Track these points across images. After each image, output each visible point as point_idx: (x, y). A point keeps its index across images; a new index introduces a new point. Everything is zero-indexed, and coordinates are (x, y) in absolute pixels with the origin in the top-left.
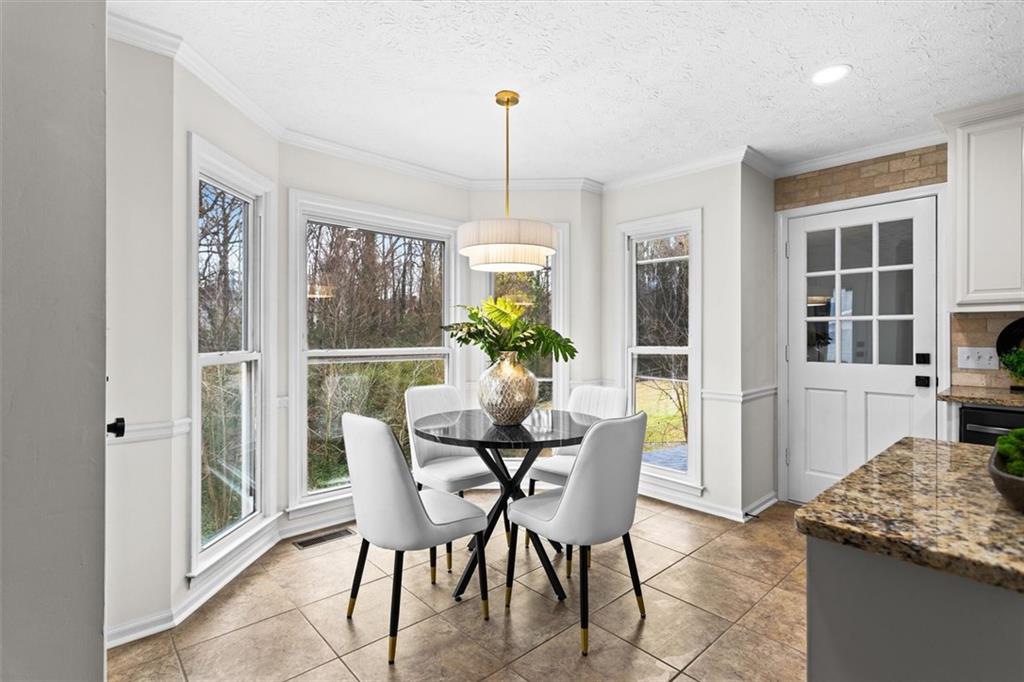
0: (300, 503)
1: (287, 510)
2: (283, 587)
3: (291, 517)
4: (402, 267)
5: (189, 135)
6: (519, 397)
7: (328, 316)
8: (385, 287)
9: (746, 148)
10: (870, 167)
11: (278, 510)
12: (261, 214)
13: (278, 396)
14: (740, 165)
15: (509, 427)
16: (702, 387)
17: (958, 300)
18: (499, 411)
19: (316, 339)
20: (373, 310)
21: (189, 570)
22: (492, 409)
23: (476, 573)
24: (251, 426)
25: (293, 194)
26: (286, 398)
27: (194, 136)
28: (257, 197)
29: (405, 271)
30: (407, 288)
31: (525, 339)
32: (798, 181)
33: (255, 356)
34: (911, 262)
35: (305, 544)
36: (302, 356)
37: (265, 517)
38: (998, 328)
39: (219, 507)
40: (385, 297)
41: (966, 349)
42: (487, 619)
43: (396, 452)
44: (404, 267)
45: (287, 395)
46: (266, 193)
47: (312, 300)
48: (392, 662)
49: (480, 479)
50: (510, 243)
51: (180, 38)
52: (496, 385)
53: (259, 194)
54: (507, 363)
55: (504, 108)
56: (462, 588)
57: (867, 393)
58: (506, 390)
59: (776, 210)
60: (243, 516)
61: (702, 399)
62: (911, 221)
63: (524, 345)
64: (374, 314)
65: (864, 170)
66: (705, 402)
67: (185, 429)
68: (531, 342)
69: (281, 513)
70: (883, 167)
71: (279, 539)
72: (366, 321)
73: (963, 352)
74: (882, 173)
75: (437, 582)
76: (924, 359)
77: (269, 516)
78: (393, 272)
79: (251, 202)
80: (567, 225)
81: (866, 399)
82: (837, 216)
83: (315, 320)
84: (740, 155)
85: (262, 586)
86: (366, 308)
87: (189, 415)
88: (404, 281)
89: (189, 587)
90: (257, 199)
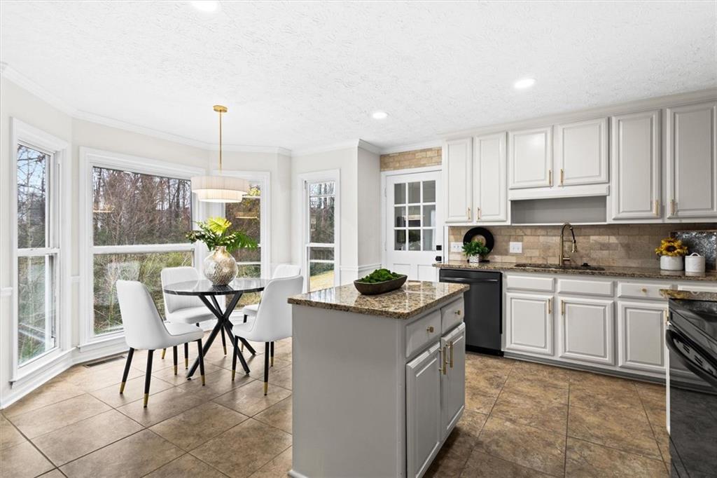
0: (88, 342)
1: (79, 346)
2: (78, 385)
3: (81, 350)
4: (176, 186)
5: (11, 119)
6: (226, 270)
7: (111, 222)
8: (162, 200)
9: (358, 140)
10: (419, 154)
11: (72, 346)
12: (60, 162)
13: (73, 275)
14: (357, 148)
15: (220, 286)
16: (340, 264)
17: (446, 220)
18: (214, 278)
19: (99, 238)
20: (150, 219)
21: (12, 378)
22: (210, 277)
23: (199, 368)
24: (52, 294)
25: (82, 150)
26: (78, 277)
27: (15, 119)
28: (56, 152)
29: (179, 188)
30: (181, 201)
31: (230, 239)
32: (390, 157)
33: (56, 250)
34: (435, 201)
35: (91, 365)
36: (90, 250)
37: (62, 350)
38: (464, 233)
39: (29, 347)
40: (162, 208)
41: (454, 243)
42: (204, 385)
43: (148, 298)
44: (178, 186)
45: (78, 275)
46: (63, 150)
47: (96, 214)
48: (145, 407)
49: (205, 317)
50: (219, 189)
51: (6, 64)
52: (213, 264)
53: (58, 150)
54: (220, 252)
55: (219, 113)
56: (192, 373)
57: (418, 265)
58: (218, 266)
59: (381, 171)
60: (46, 350)
61: (340, 271)
62: (434, 181)
63: (229, 242)
64: (151, 221)
65: (417, 154)
66: (342, 273)
67: (9, 294)
68: (233, 241)
69: (75, 348)
70: (424, 154)
71: (73, 364)
72: (143, 227)
73: (453, 244)
74: (423, 157)
75: (178, 373)
76: (439, 248)
77: (66, 350)
78: (169, 188)
79: (52, 155)
80: (269, 173)
81: (418, 268)
82: (407, 176)
83: (99, 226)
84: (356, 143)
85: (62, 387)
86: (145, 217)
87: (11, 285)
88: (178, 196)
89: (11, 388)
90: (56, 154)
